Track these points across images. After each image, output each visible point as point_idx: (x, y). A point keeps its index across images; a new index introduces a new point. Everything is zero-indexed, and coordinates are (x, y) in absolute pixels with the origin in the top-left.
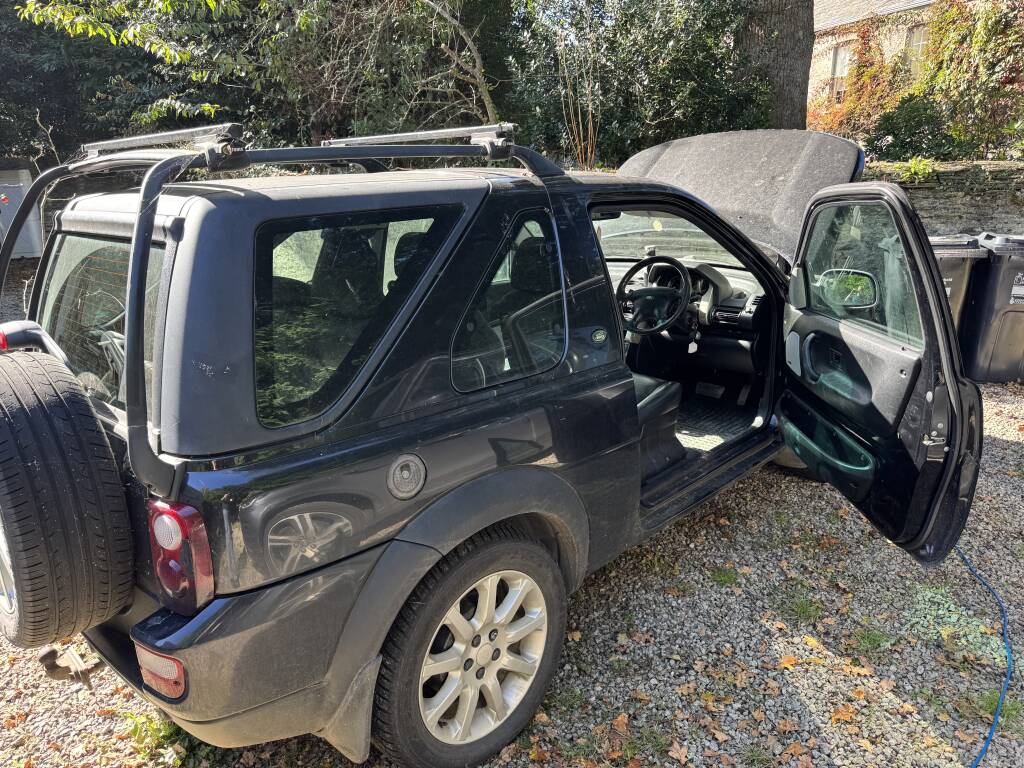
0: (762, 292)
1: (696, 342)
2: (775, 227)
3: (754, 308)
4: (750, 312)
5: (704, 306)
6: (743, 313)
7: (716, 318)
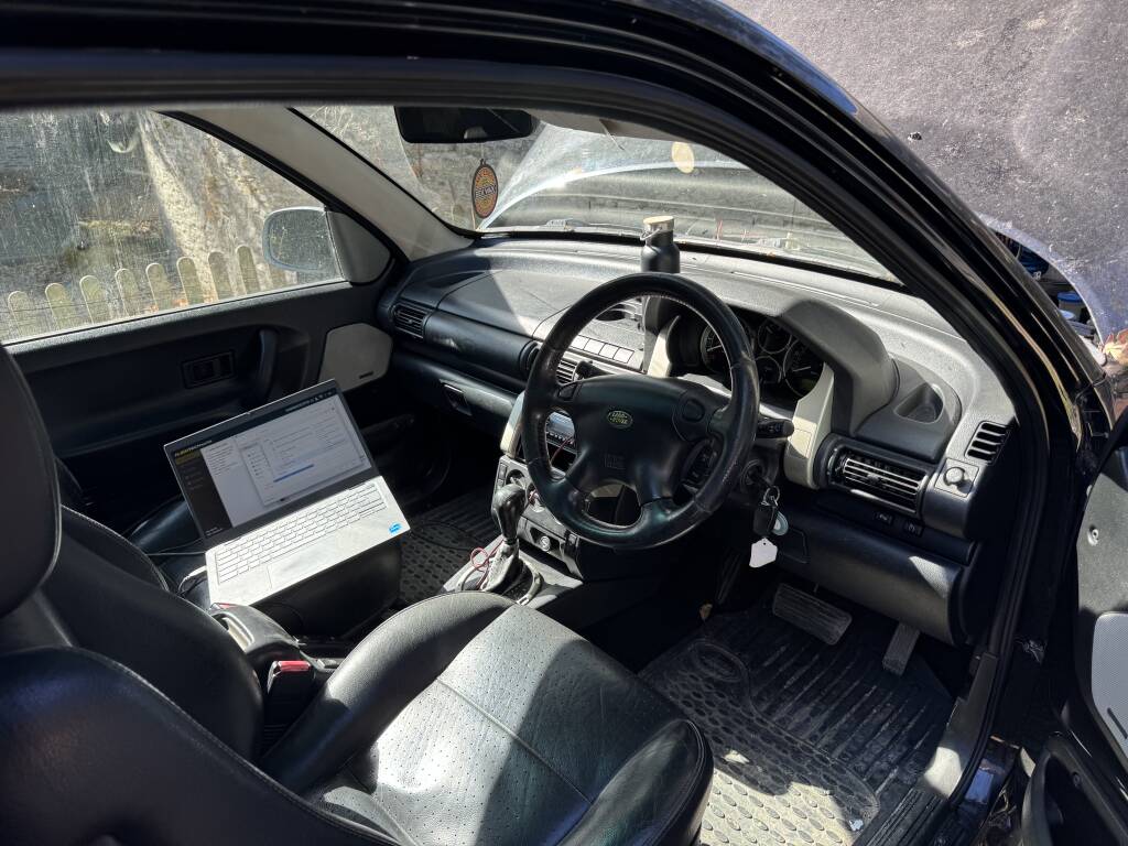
0: (1003, 411)
1: (774, 539)
2: (1023, 168)
3: (975, 470)
4: (961, 484)
5: (805, 433)
6: (935, 484)
7: (839, 476)
